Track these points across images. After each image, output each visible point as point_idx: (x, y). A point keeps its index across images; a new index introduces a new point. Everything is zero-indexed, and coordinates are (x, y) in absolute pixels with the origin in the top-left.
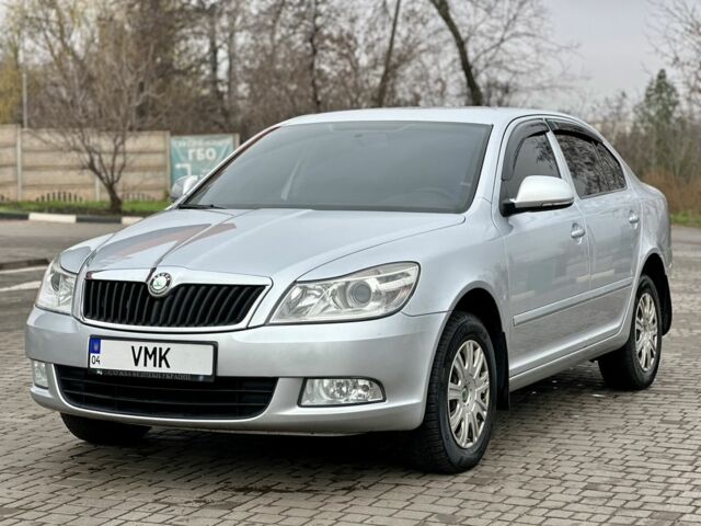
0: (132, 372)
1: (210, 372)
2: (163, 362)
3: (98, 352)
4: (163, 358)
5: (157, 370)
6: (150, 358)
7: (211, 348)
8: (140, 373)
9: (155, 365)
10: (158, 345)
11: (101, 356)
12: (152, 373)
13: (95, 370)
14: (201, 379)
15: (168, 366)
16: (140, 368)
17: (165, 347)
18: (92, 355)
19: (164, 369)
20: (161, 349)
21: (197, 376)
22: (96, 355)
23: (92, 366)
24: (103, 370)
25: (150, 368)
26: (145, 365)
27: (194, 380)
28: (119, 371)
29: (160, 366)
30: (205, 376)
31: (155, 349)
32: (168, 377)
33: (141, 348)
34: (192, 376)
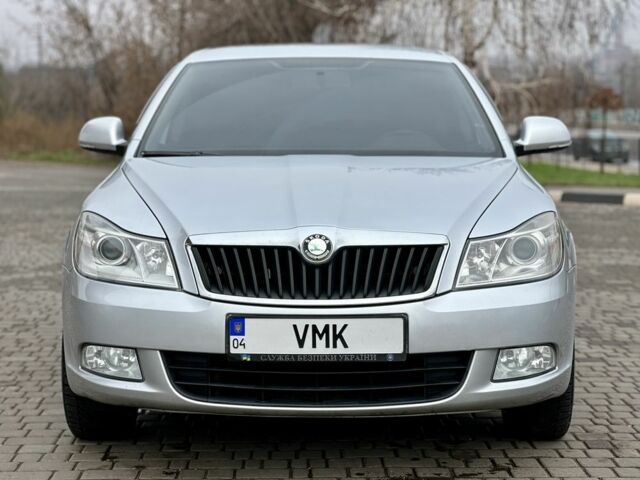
0: (296, 356)
1: (400, 350)
2: (339, 342)
3: (242, 333)
4: (338, 336)
5: (331, 351)
6: (321, 337)
7: (400, 321)
8: (308, 356)
9: (327, 346)
10: (331, 322)
11: (246, 338)
12: (324, 356)
13: (239, 355)
14: (390, 358)
15: (345, 346)
16: (308, 349)
17: (340, 323)
18: (232, 338)
19: (340, 350)
20: (335, 327)
21: (385, 355)
22: (240, 338)
23: (233, 351)
24: (252, 356)
25: (321, 349)
26: (314, 346)
27: (383, 360)
28: (277, 356)
29: (335, 346)
30: (395, 355)
31: (327, 327)
32: (346, 359)
33: (307, 326)
34: (379, 355)
